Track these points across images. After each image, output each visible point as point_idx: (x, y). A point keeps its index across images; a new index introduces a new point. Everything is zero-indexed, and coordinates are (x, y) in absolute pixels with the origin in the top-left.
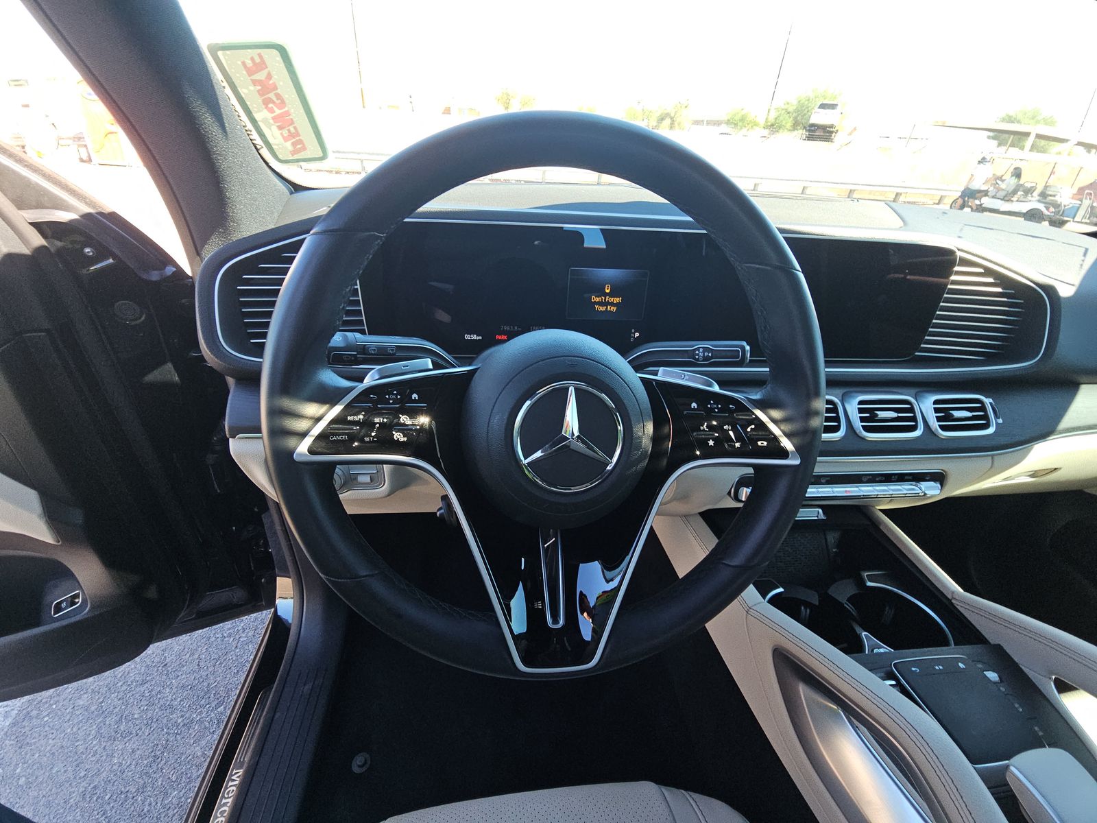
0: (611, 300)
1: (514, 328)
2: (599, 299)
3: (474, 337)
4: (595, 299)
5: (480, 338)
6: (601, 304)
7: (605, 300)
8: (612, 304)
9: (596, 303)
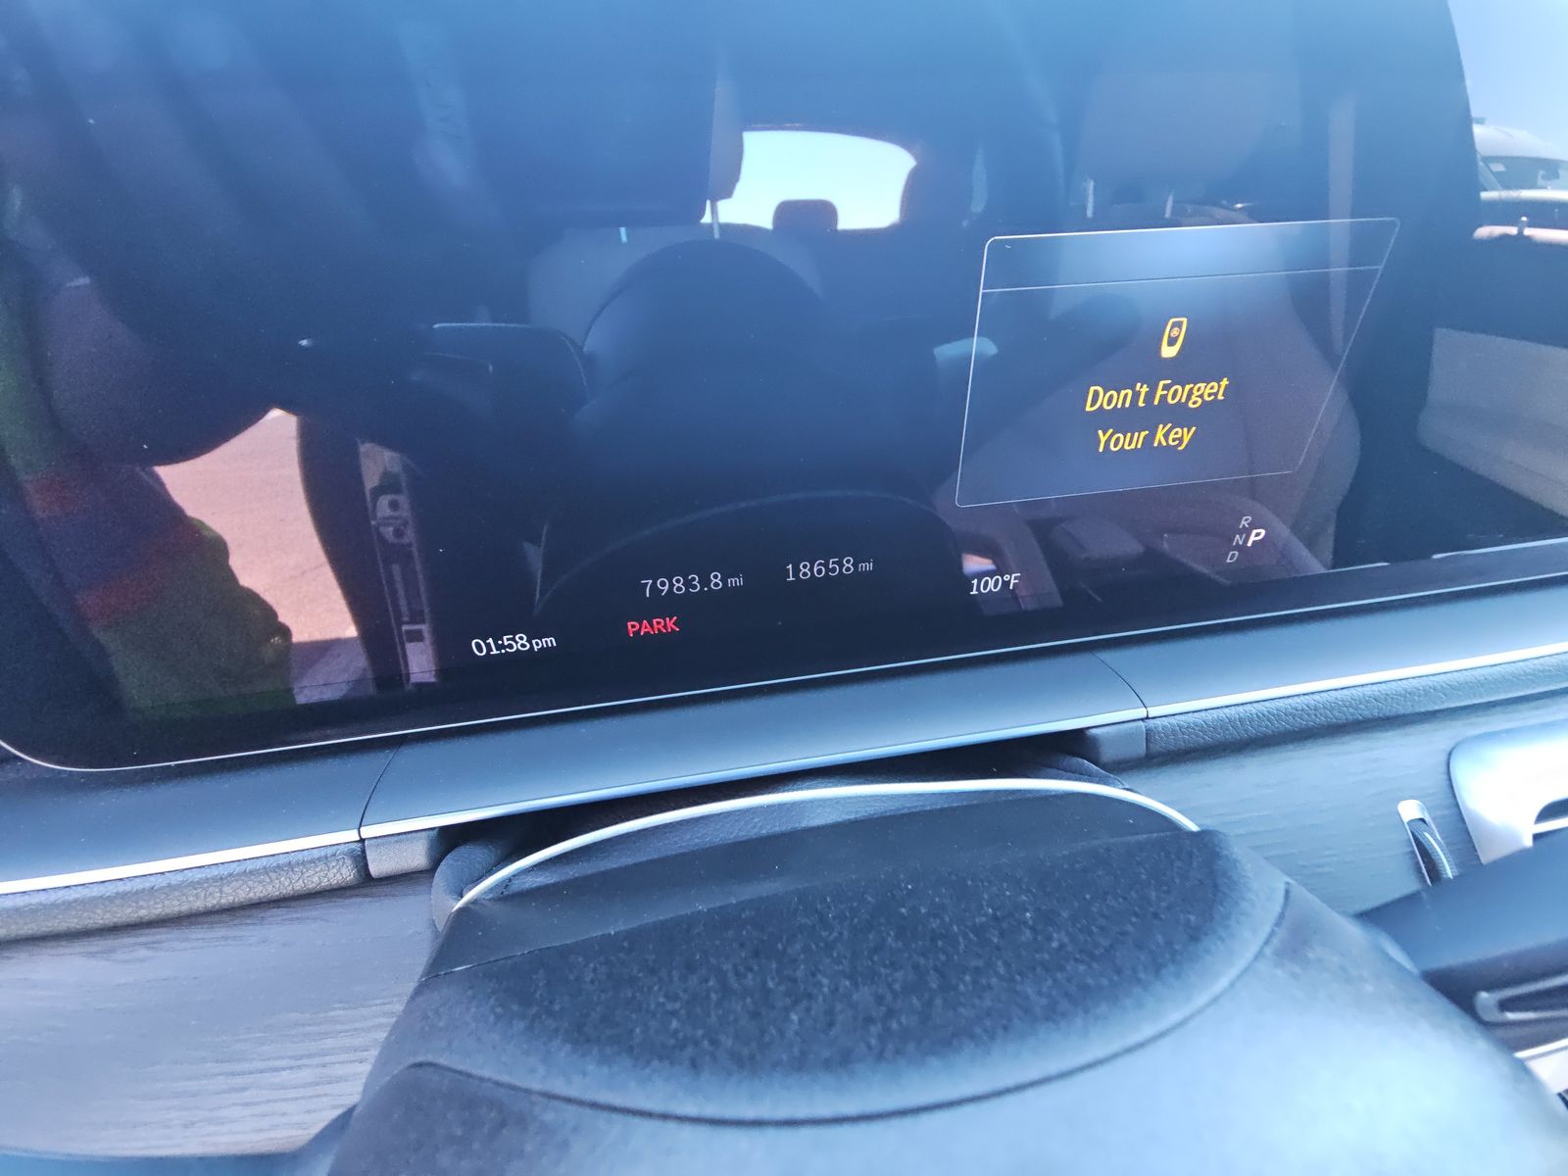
0: (1177, 394)
1: (705, 581)
2: (1121, 398)
3: (520, 643)
4: (1103, 400)
5: (550, 641)
6: (1123, 420)
7: (1150, 396)
8: (1179, 415)
9: (1106, 420)
